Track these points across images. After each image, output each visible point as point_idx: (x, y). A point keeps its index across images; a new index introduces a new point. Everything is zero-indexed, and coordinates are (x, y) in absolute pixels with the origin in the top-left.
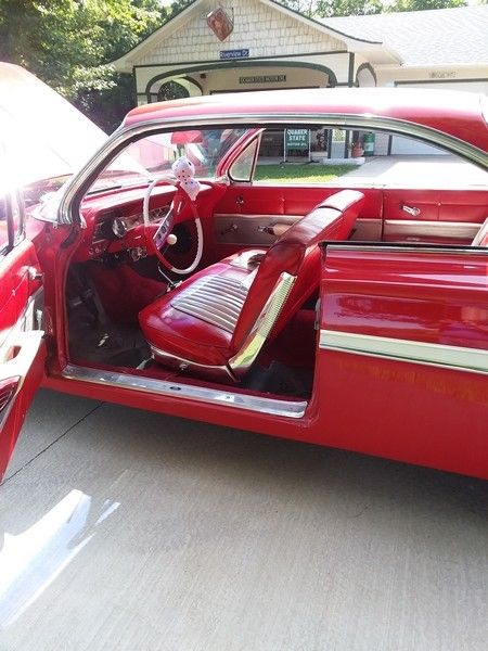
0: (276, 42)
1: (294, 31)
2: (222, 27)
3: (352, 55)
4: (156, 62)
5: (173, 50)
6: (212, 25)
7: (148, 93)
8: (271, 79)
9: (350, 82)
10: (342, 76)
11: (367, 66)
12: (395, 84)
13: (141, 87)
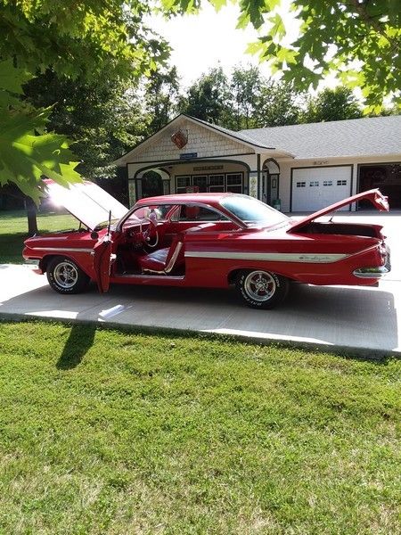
0: (213, 149)
1: (224, 143)
2: (181, 141)
3: (259, 155)
4: (140, 161)
5: (152, 154)
6: (174, 140)
7: (135, 179)
8: (214, 168)
9: (259, 171)
10: (253, 167)
11: (272, 160)
12: (292, 169)
13: (131, 175)
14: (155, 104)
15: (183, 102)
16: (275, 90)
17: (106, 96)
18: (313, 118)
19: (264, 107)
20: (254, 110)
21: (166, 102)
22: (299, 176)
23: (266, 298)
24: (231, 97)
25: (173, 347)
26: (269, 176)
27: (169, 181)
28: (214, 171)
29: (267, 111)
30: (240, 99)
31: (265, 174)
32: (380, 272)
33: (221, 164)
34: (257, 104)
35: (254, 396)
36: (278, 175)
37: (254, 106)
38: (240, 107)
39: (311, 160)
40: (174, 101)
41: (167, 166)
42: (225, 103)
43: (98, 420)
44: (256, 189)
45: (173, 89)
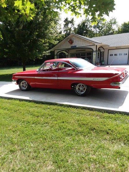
2: (71, 42)
5: (62, 47)
6: (69, 42)
7: (57, 55)
8: (82, 50)
9: (96, 51)
10: (95, 50)
11: (101, 47)
12: (108, 50)
13: (56, 54)
14: (67, 31)
15: (75, 29)
16: (107, 24)
17: (46, 28)
18: (119, 32)
19: (103, 29)
20: (99, 31)
21: (70, 29)
22: (111, 52)
23: (82, 93)
24: (91, 27)
25: (49, 108)
26: (101, 52)
27: (68, 55)
28: (82, 52)
29: (103, 31)
30: (95, 27)
31: (99, 52)
32: (120, 84)
33: (84, 49)
34: (100, 28)
35: (67, 124)
36: (104, 52)
37: (99, 29)
38: (95, 30)
39: (115, 46)
40: (72, 29)
41: (67, 50)
42: (90, 29)
43: (16, 130)
44: (95, 57)
45: (73, 25)
